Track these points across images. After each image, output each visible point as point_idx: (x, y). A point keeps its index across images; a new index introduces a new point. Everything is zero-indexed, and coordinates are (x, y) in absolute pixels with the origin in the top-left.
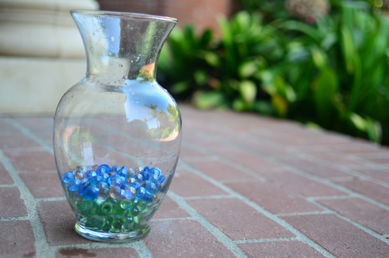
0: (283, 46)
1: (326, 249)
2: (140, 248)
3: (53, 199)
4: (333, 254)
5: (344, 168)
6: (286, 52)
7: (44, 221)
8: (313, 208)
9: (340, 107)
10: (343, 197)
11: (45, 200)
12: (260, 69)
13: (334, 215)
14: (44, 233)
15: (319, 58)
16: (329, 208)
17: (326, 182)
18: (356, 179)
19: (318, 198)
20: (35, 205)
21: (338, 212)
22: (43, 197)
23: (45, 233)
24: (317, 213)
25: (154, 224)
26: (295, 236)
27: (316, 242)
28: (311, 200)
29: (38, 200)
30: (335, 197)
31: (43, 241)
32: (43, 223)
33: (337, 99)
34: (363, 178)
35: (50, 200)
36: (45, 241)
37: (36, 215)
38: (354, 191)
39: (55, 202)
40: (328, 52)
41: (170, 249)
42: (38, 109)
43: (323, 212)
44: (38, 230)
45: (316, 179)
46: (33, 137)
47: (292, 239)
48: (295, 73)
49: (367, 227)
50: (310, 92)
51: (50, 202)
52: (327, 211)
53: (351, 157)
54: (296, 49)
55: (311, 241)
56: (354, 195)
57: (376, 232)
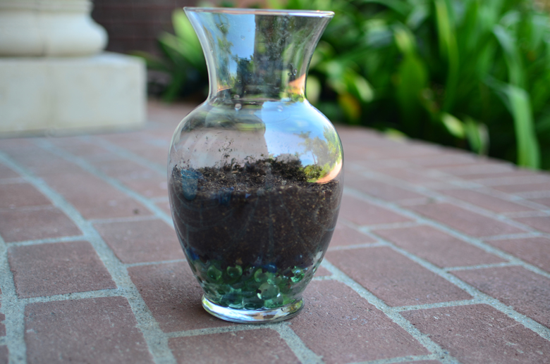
0: (358, 25)
1: (366, 288)
2: (131, 296)
3: (29, 243)
4: (373, 294)
5: (420, 188)
6: (362, 33)
7: (14, 270)
8: (364, 238)
9: (431, 106)
10: (407, 225)
11: (19, 244)
12: (325, 59)
13: (388, 248)
14: (13, 284)
15: (404, 40)
16: (386, 238)
17: (391, 207)
18: (431, 201)
19: (374, 227)
20: (6, 251)
21: (395, 244)
22: (16, 240)
23: (15, 283)
24: (367, 245)
25: (154, 268)
26: (330, 274)
27: (356, 281)
28: (364, 230)
29: (10, 245)
30: (397, 226)
31: (10, 293)
32: (13, 272)
33: (426, 95)
34: (441, 199)
35: (25, 243)
36: (14, 293)
37: (5, 262)
38: (423, 216)
39: (31, 247)
40: (416, 32)
41: (169, 295)
42: (20, 127)
43: (376, 245)
44: (5, 281)
45: (379, 203)
46: (11, 164)
47: (326, 278)
48: (372, 61)
49: (426, 259)
50: (391, 88)
51: (25, 247)
52: (381, 243)
53: (434, 173)
54: (376, 29)
55: (350, 280)
56: (421, 221)
57: (437, 265)
